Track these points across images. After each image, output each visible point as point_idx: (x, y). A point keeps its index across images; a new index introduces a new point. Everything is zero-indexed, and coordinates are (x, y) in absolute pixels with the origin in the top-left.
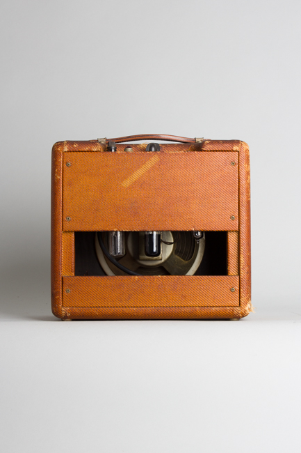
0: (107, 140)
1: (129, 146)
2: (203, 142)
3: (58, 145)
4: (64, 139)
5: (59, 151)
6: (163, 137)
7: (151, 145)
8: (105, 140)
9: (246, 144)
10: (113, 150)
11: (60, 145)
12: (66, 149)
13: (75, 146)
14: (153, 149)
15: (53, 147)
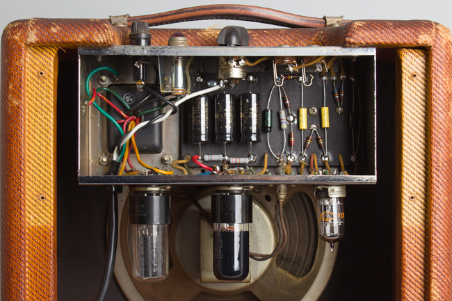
0: (130, 19)
1: (178, 33)
2: (350, 25)
3: (14, 28)
4: (30, 14)
5: (15, 42)
6: (255, 12)
7: (230, 32)
8: (126, 19)
9: (447, 30)
10: (143, 42)
11: (20, 27)
12: (32, 37)
13: (54, 30)
14: (234, 40)
15: (4, 32)
